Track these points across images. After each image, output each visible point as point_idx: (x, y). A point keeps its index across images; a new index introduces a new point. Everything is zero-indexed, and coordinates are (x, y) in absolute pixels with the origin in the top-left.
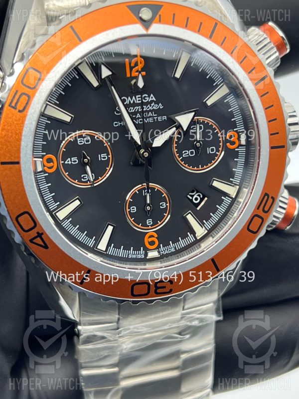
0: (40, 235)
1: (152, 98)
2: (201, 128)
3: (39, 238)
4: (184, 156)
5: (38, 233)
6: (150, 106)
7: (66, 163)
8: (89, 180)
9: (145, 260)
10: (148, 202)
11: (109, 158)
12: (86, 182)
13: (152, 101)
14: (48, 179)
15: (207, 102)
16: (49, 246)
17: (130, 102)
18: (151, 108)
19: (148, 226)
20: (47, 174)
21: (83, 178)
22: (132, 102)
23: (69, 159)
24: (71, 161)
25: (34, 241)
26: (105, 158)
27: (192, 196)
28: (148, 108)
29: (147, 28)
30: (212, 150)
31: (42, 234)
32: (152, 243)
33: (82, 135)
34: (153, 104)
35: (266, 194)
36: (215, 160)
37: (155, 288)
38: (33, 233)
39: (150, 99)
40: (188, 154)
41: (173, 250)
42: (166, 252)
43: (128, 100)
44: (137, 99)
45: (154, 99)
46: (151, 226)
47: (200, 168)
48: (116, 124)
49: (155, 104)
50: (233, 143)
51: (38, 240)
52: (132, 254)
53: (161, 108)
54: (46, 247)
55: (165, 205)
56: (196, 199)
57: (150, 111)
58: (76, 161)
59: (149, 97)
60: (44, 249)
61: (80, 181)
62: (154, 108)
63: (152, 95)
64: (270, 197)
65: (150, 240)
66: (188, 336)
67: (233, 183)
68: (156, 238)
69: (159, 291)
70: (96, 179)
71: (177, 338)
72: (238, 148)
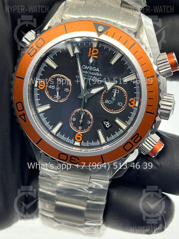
0: (24, 115)
1: (98, 70)
2: (117, 91)
3: (23, 116)
4: (105, 102)
5: (23, 113)
6: (96, 73)
7: (49, 87)
8: (57, 98)
9: (73, 145)
10: (82, 118)
11: (69, 91)
12: (56, 99)
13: (97, 71)
14: (39, 92)
15: (124, 80)
16: (27, 121)
17: (86, 68)
18: (96, 74)
19: (79, 130)
20: (39, 89)
21: (55, 96)
22: (87, 69)
23: (51, 86)
24: (51, 87)
25: (21, 116)
26: (68, 91)
27: (106, 123)
28: (94, 74)
29: (99, 36)
30: (121, 104)
31: (25, 114)
32: (79, 138)
33: (60, 77)
34: (97, 73)
35: (137, 134)
36: (121, 109)
37: (70, 159)
38: (21, 113)
39: (97, 70)
40: (108, 102)
41: (88, 145)
42: (84, 145)
43: (86, 67)
44: (90, 68)
45: (98, 71)
46: (81, 130)
47: (112, 111)
48: (77, 77)
49: (98, 73)
50: (132, 104)
51: (23, 117)
52: (68, 140)
53: (101, 76)
54: (25, 121)
55: (90, 122)
56: (108, 126)
57: (95, 75)
58: (53, 88)
59: (96, 69)
60: (24, 122)
61: (53, 97)
62: (97, 75)
63: (98, 69)
64: (139, 136)
65: (79, 136)
66: (91, 192)
67: (126, 124)
68: (82, 137)
69: (71, 161)
70: (61, 99)
71: (85, 191)
72: (134, 107)
